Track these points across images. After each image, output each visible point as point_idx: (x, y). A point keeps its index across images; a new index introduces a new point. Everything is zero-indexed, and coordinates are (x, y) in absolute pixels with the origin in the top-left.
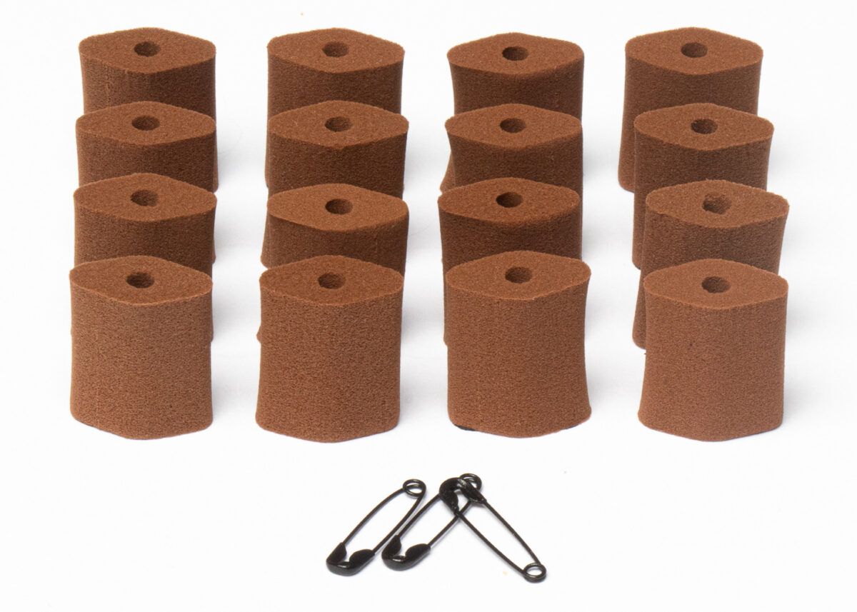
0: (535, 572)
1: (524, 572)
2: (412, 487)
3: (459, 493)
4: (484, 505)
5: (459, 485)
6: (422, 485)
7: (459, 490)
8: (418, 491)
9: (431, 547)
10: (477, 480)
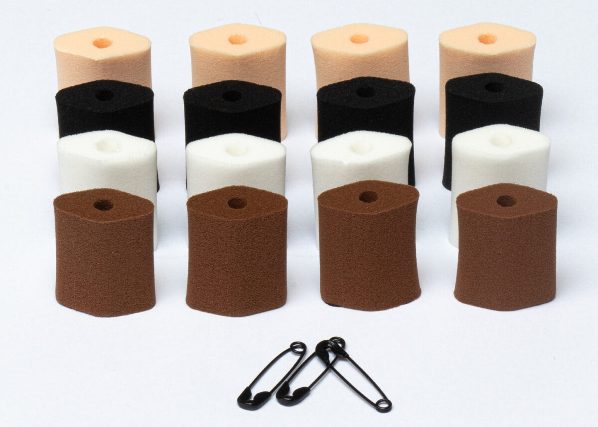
0: (384, 405)
1: (376, 406)
2: (297, 347)
3: (329, 351)
4: (347, 359)
5: (329, 345)
6: (303, 346)
7: (329, 349)
8: (301, 350)
9: (311, 389)
10: (342, 341)
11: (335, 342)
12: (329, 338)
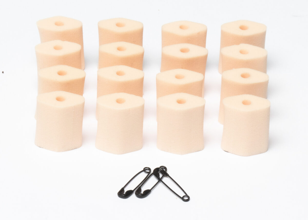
11: (162, 168)
12: (159, 167)
